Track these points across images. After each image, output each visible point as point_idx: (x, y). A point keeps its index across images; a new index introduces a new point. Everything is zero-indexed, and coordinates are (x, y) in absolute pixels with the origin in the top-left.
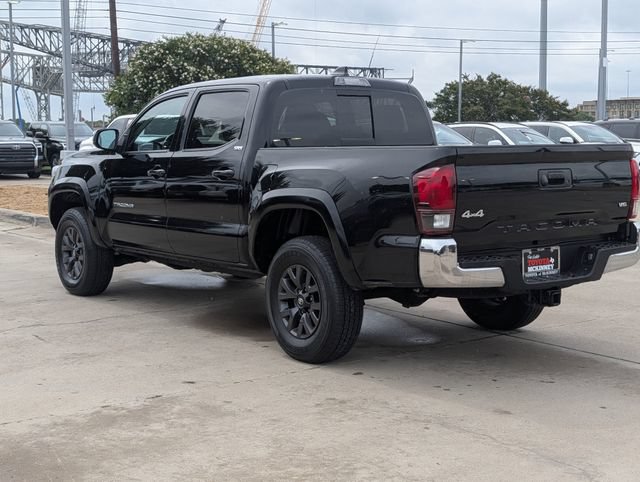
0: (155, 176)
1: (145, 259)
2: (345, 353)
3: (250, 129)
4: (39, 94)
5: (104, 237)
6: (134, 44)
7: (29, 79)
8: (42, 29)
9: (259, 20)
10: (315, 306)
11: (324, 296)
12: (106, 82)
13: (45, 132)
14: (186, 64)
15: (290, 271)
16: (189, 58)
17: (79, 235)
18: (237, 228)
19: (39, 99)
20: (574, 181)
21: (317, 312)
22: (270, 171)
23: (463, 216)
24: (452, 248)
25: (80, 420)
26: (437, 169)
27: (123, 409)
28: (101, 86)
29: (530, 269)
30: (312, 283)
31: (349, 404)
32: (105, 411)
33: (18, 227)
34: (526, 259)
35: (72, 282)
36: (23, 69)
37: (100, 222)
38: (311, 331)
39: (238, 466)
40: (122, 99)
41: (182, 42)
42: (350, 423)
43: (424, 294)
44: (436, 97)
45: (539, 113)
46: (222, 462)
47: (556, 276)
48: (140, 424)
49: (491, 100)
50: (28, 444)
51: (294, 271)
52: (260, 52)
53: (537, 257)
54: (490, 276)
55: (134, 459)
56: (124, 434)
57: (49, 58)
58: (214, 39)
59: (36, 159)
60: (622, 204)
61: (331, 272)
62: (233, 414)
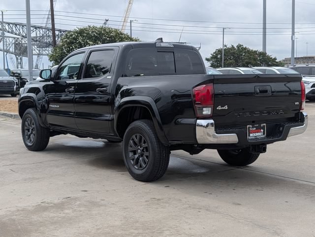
0: (69, 92)
1: (65, 133)
2: (161, 177)
3: (115, 68)
4: (17, 56)
5: (45, 122)
6: (64, 32)
7: (12, 49)
8: (19, 25)
9: (125, 19)
10: (146, 154)
11: (150, 149)
12: (50, 50)
13: (19, 74)
14: (88, 41)
15: (134, 137)
16: (90, 38)
17: (33, 121)
18: (109, 117)
19: (17, 59)
20: (273, 92)
21: (147, 157)
22: (124, 88)
23: (218, 108)
24: (212, 124)
25: (30, 208)
26: (205, 86)
27: (51, 203)
28: (48, 53)
29: (251, 135)
30: (145, 143)
31: (162, 201)
32: (43, 204)
33: (5, 119)
34: (249, 130)
35: (30, 144)
36: (9, 44)
37: (43, 115)
38: (144, 166)
39: (106, 229)
40: (57, 58)
41: (86, 30)
42: (162, 209)
43: (200, 147)
44: (211, 56)
45: (262, 63)
46: (98, 227)
47: (264, 138)
48: (59, 210)
49: (238, 57)
50: (4, 219)
51: (136, 137)
52: (125, 35)
53: (255, 129)
54: (231, 138)
55: (56, 226)
56: (52, 215)
57: (22, 39)
58: (102, 28)
59: (15, 87)
60: (296, 103)
61: (154, 137)
62: (105, 205)
